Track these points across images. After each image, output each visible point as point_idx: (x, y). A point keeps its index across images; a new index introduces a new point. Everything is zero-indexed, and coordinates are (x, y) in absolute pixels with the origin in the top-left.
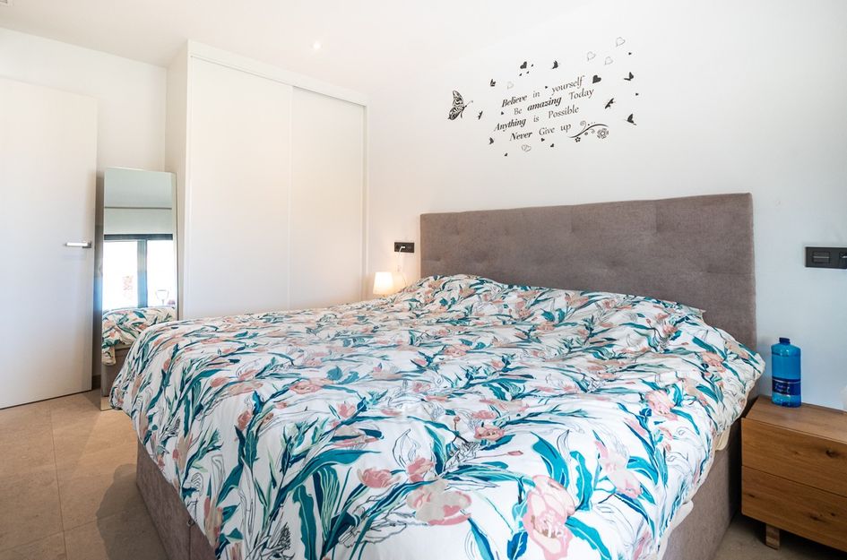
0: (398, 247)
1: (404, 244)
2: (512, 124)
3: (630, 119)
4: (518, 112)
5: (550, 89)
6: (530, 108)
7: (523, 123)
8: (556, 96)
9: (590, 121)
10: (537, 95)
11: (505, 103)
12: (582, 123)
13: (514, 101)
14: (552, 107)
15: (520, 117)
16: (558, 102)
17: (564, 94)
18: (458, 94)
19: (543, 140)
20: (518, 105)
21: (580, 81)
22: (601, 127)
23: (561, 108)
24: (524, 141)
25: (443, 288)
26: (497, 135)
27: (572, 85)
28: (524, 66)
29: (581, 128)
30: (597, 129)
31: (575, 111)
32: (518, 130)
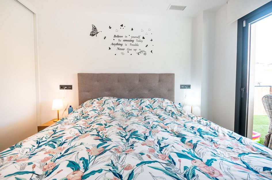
0: (62, 87)
1: (66, 86)
2: (117, 44)
3: (151, 52)
4: (119, 40)
5: (130, 36)
6: (124, 41)
7: (121, 45)
8: (133, 39)
9: (142, 50)
10: (126, 37)
11: (115, 36)
12: (140, 50)
13: (118, 36)
14: (131, 42)
15: (120, 43)
16: (133, 41)
17: (135, 39)
18: (95, 26)
19: (128, 52)
20: (120, 38)
21: (139, 37)
22: (145, 52)
23: (134, 43)
24: (122, 51)
25: (105, 103)
26: (112, 47)
27: (137, 37)
28: (122, 26)
29: (139, 51)
30: (144, 52)
31: (137, 45)
32: (119, 47)
